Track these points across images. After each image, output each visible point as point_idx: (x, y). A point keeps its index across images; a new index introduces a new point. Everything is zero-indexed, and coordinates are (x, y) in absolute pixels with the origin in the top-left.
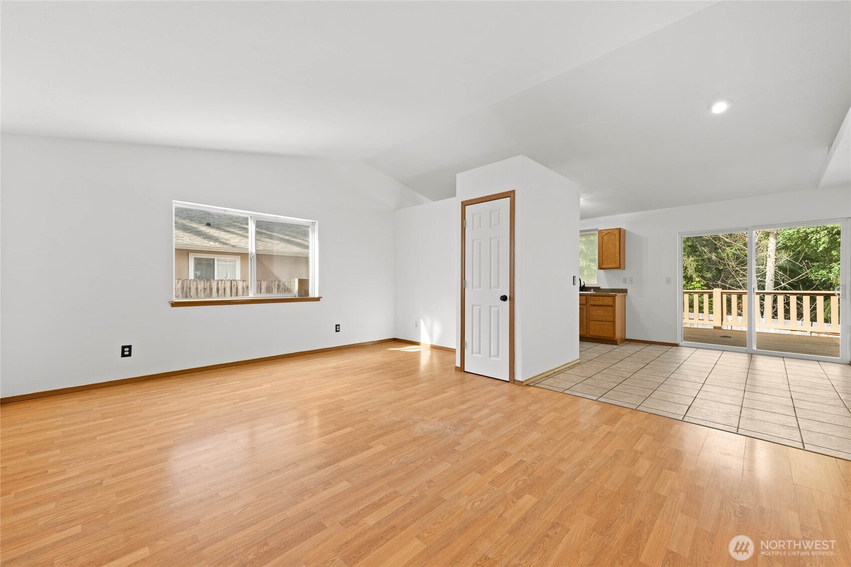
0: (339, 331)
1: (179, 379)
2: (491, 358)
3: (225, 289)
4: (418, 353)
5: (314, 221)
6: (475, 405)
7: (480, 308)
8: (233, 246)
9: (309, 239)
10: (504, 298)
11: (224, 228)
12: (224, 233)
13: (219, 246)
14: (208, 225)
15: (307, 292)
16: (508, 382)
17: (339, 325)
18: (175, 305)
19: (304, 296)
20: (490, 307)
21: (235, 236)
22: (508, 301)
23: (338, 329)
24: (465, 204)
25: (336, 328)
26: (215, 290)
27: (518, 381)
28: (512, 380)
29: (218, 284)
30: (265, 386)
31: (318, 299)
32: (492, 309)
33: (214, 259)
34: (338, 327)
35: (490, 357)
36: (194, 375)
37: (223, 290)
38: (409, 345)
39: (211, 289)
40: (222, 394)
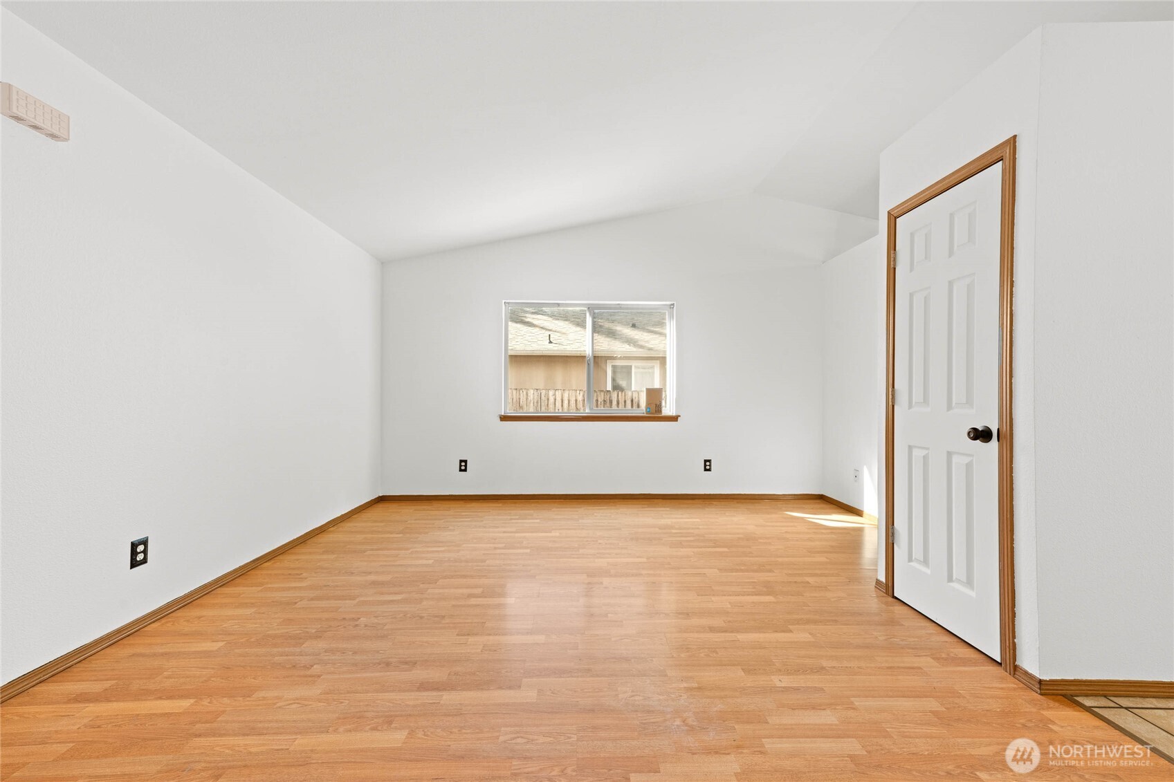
0: (709, 470)
1: (500, 505)
2: (951, 584)
3: (625, 402)
4: (859, 531)
5: (673, 303)
6: (822, 689)
7: (928, 454)
8: (650, 349)
9: (665, 329)
10: (982, 435)
11: (649, 328)
12: (645, 334)
13: (635, 349)
14: (634, 326)
15: (658, 408)
16: (1001, 664)
17: (709, 461)
18: (504, 418)
19: (654, 413)
20: (950, 454)
21: (657, 336)
22: (994, 443)
23: (708, 467)
24: (895, 213)
25: (705, 465)
26: (615, 403)
27: (1026, 673)
28: (1009, 662)
29: (618, 396)
30: (553, 534)
31: (674, 419)
32: (955, 459)
33: (631, 366)
34: (708, 463)
35: (950, 579)
36: (515, 503)
37: (623, 403)
38: (839, 513)
39: (611, 402)
40: (504, 532)
